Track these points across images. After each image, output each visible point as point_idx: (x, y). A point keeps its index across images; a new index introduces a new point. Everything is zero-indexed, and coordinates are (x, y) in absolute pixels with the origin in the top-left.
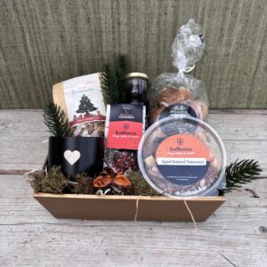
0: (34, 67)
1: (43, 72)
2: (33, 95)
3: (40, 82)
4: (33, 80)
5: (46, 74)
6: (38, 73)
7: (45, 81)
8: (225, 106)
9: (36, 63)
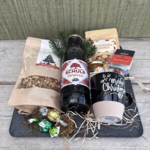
0: (19, 14)
1: (25, 17)
2: (20, 32)
3: (24, 24)
4: (19, 22)
5: (27, 18)
6: (21, 17)
7: (26, 23)
8: (137, 36)
9: (20, 11)
